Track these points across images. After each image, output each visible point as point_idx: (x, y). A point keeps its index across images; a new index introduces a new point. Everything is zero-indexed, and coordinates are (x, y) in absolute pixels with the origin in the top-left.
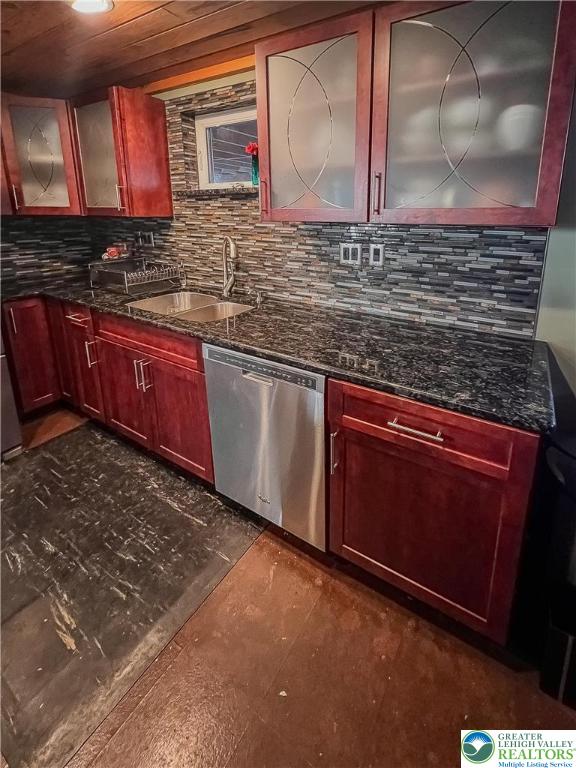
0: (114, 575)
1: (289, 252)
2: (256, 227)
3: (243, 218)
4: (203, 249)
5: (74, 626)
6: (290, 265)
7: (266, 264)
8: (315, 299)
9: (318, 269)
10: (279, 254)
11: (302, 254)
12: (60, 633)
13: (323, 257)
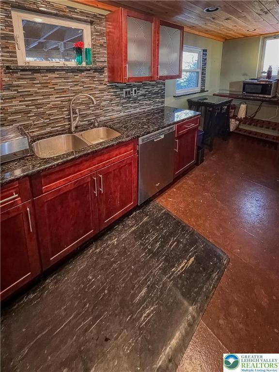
0: (165, 249)
1: (103, 97)
2: (84, 87)
3: (76, 83)
4: (38, 108)
5: (186, 261)
6: (104, 103)
7: (90, 106)
8: (116, 115)
9: (116, 102)
10: (98, 99)
11: (109, 97)
12: (189, 265)
13: (118, 96)
